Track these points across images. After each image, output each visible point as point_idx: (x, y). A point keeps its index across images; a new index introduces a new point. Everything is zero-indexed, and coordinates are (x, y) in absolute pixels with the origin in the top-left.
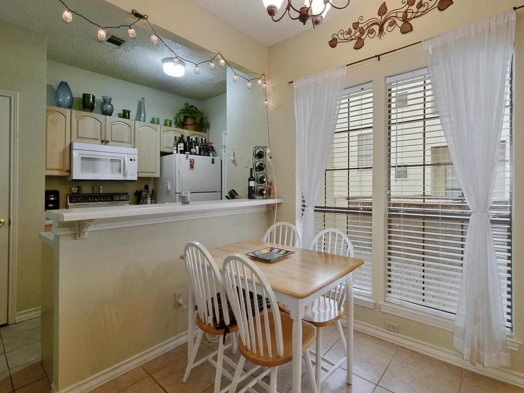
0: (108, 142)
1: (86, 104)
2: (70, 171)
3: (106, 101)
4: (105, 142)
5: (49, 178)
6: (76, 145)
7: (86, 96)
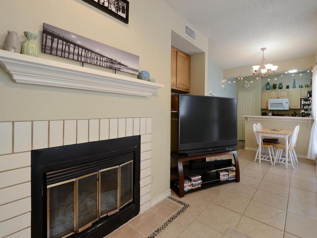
0: (279, 98)
1: (274, 87)
2: (268, 107)
3: (281, 84)
4: (278, 98)
5: (262, 109)
6: (269, 100)
7: (274, 85)
